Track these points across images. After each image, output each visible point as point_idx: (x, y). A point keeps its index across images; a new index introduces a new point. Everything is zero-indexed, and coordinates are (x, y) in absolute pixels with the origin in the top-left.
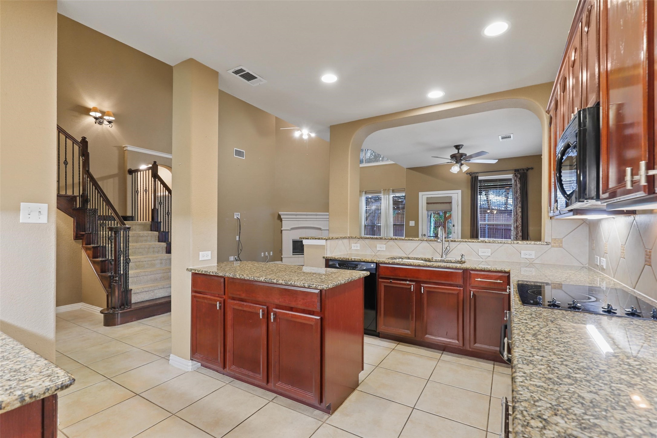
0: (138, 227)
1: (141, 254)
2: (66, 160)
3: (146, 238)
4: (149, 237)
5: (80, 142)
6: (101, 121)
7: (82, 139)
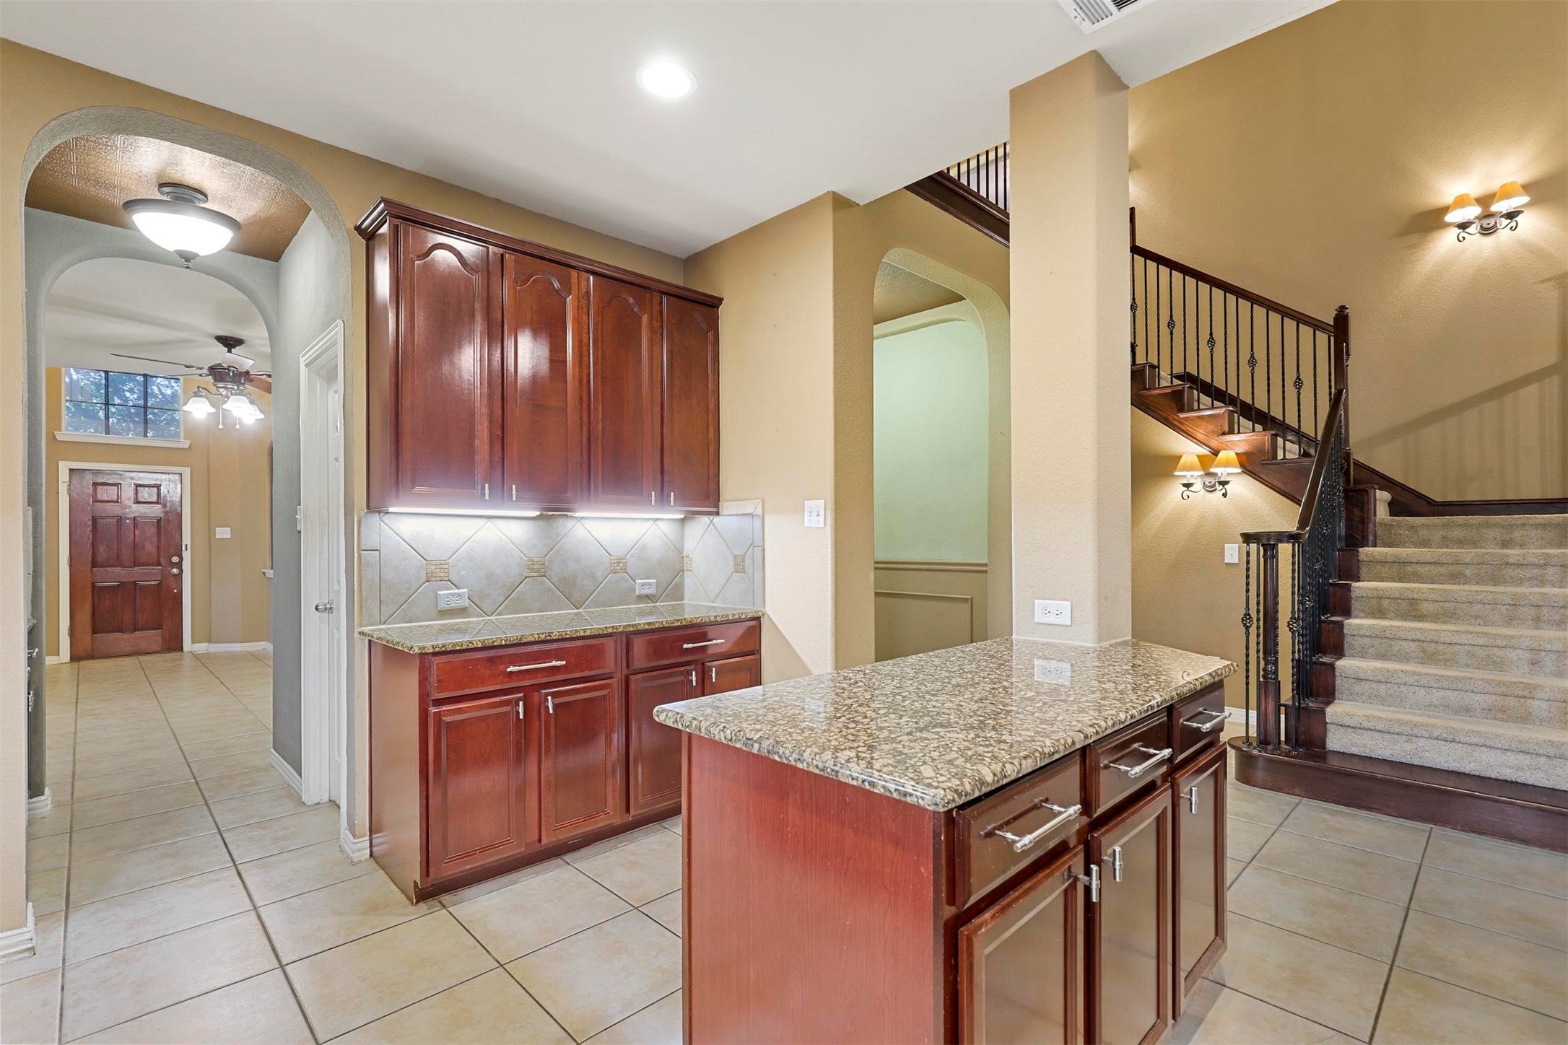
0: (1533, 533)
1: (1479, 621)
2: (1298, 378)
3: (1536, 572)
4: (1551, 571)
5: (1332, 324)
6: (1488, 224)
7: (1336, 315)
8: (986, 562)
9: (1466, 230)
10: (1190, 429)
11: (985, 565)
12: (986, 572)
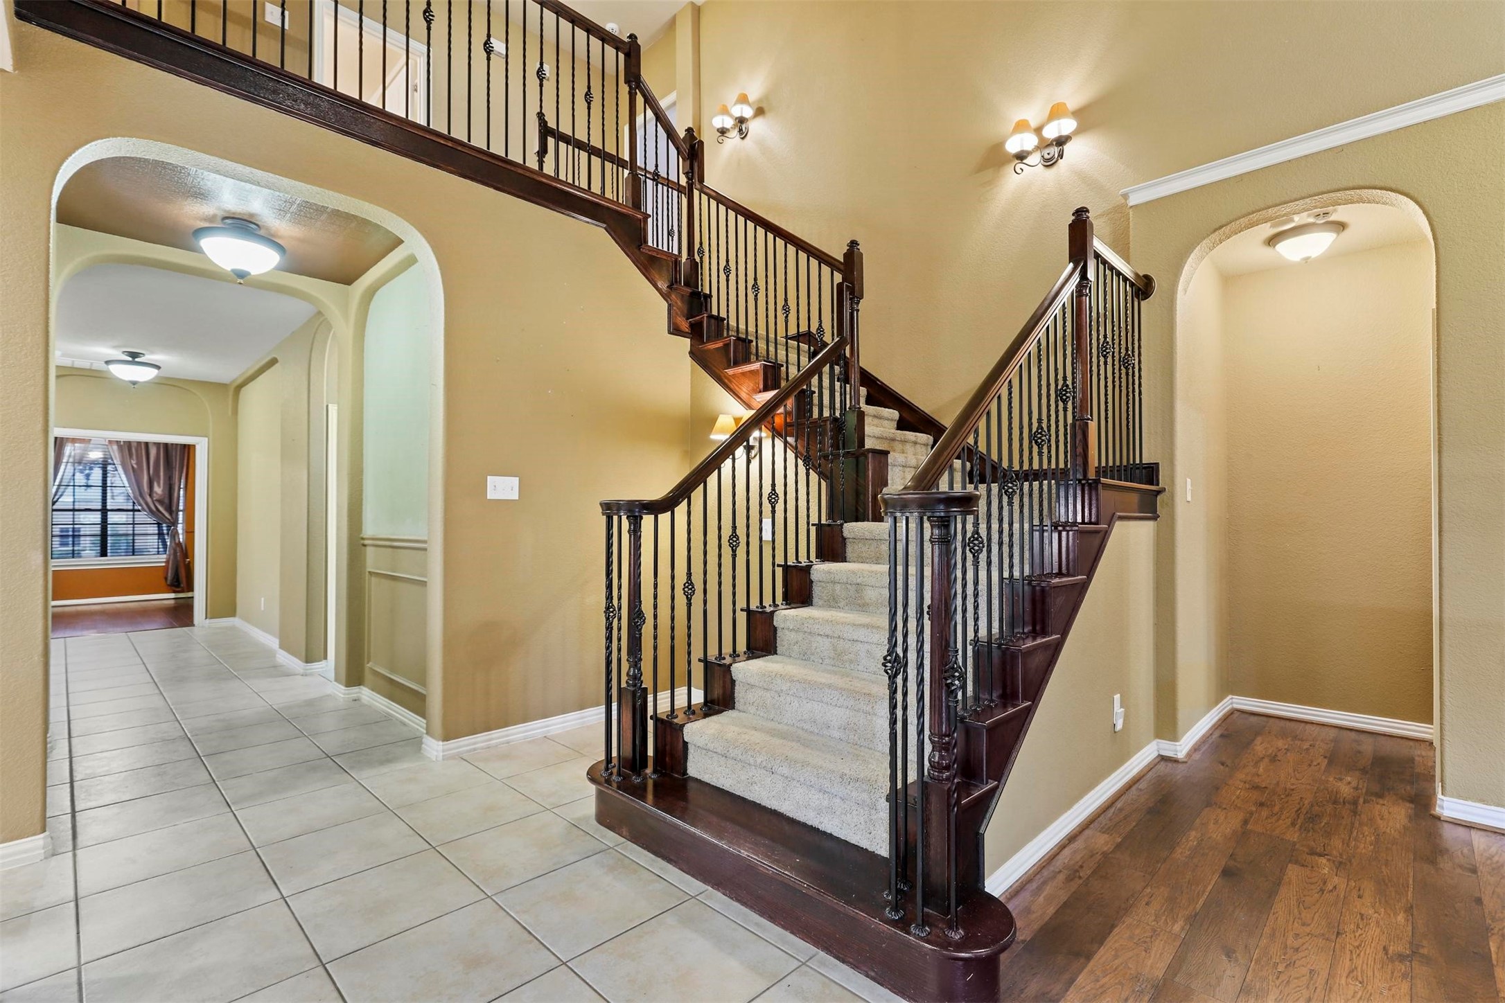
2: (820, 325)
5: (843, 261)
6: (1048, 154)
7: (848, 250)
8: (426, 538)
9: (1024, 161)
10: (736, 387)
11: (425, 542)
12: (425, 549)
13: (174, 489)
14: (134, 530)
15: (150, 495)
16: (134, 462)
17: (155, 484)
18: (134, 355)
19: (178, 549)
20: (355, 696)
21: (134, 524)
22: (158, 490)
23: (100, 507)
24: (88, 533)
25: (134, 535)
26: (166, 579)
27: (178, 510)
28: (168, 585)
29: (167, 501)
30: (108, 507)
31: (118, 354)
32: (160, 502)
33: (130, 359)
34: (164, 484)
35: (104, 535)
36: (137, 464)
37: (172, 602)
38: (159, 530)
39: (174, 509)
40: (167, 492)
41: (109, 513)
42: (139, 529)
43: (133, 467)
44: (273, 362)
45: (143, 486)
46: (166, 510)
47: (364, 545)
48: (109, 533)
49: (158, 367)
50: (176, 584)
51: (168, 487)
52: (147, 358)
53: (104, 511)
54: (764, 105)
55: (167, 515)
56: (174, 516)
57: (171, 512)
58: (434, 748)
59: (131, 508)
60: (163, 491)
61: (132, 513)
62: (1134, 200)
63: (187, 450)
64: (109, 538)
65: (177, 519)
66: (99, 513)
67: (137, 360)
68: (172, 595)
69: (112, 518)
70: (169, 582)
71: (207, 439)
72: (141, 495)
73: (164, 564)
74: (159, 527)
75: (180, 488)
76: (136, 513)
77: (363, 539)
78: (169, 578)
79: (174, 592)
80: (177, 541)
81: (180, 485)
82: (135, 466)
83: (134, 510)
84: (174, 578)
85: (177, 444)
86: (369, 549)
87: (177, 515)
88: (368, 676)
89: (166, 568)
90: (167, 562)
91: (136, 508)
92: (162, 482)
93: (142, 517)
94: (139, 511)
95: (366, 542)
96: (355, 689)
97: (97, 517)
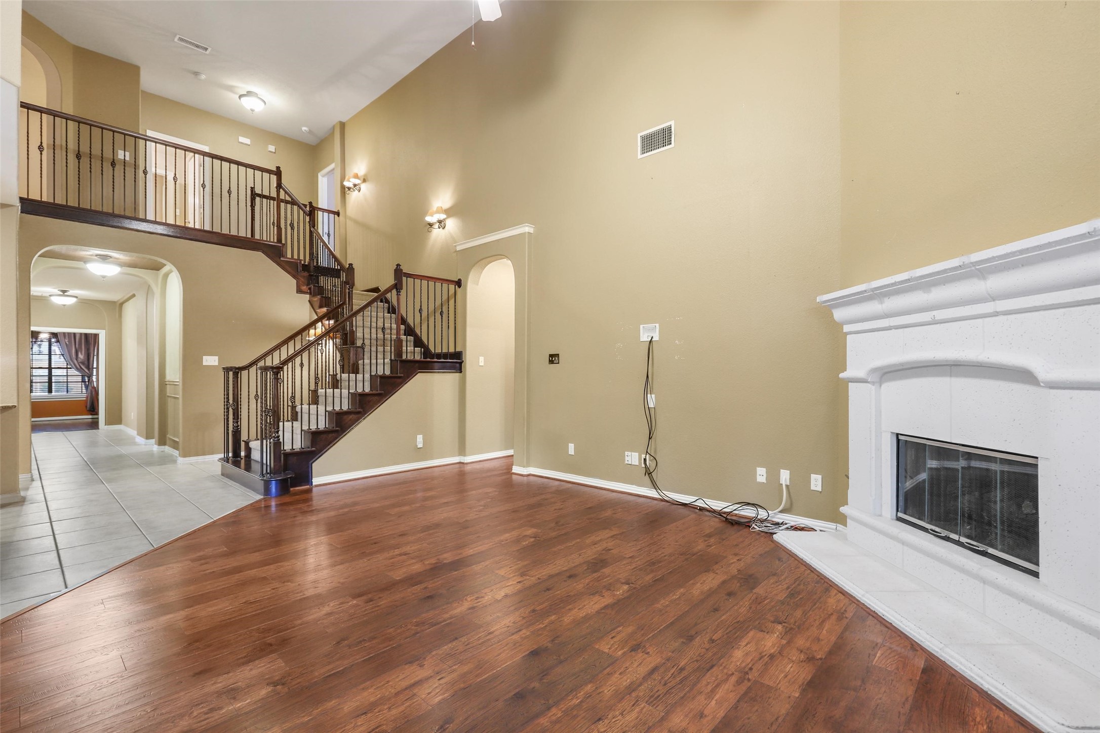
6: (439, 225)
9: (432, 226)
11: (179, 382)
12: (179, 385)
13: (91, 356)
14: (67, 379)
15: (76, 359)
16: (66, 341)
17: (80, 354)
18: (64, 292)
19: (93, 390)
20: (162, 450)
21: (67, 376)
22: (81, 356)
23: (47, 366)
24: (38, 381)
25: (67, 382)
26: (86, 407)
27: (93, 368)
28: (88, 411)
29: (86, 363)
30: (53, 366)
31: (56, 291)
32: (83, 363)
33: (62, 293)
34: (85, 353)
35: (50, 382)
36: (68, 342)
37: (90, 420)
38: (82, 379)
39: (91, 367)
40: (86, 357)
41: (53, 370)
42: (70, 379)
43: (66, 343)
44: (134, 296)
45: (72, 354)
46: (86, 368)
47: (166, 384)
48: (53, 381)
49: (76, 297)
50: (92, 410)
51: (87, 355)
52: (71, 292)
53: (50, 369)
54: (365, 178)
55: (86, 371)
56: (91, 371)
57: (89, 369)
58: (181, 460)
59: (66, 367)
60: (84, 357)
61: (66, 370)
62: (458, 248)
63: (96, 336)
64: (53, 384)
65: (92, 373)
66: (47, 370)
67: (65, 294)
68: (90, 417)
69: (54, 372)
70: (88, 409)
71: (105, 331)
72: (71, 359)
73: (85, 399)
74: (82, 378)
75: (94, 355)
76: (68, 370)
77: (166, 382)
78: (88, 406)
79: (92, 415)
80: (93, 386)
81: (94, 353)
82: (67, 343)
83: (67, 368)
84: (91, 407)
85: (92, 334)
86: (168, 386)
87: (93, 371)
88: (168, 441)
89: (86, 401)
90: (87, 397)
91: (68, 367)
92: (83, 352)
93: (73, 372)
94: (70, 368)
95: (167, 383)
96: (163, 447)
97: (46, 372)
